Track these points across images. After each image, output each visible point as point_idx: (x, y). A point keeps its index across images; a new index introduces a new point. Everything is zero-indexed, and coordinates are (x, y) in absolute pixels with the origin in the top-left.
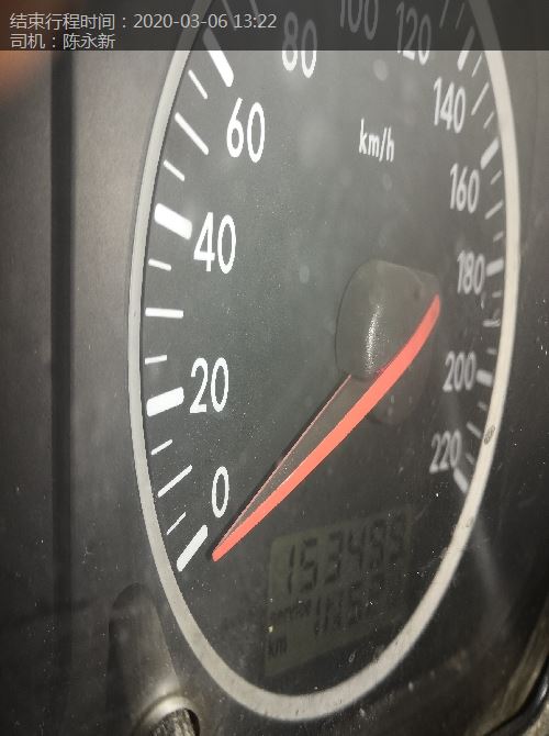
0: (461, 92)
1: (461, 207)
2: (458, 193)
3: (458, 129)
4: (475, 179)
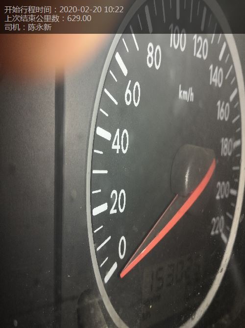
0: (221, 70)
1: (222, 118)
2: (221, 113)
3: (220, 85)
4: (227, 106)
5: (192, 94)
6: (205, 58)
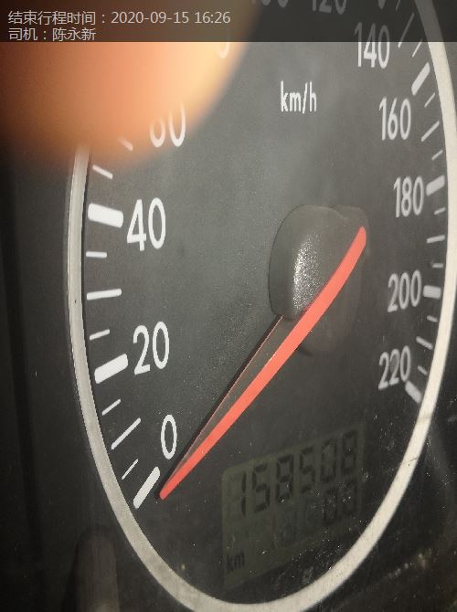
1: (393, 136)
2: (389, 124)
3: (384, 65)
4: (406, 107)
5: (313, 96)
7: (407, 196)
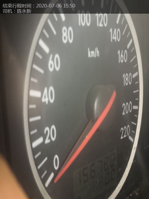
0: (119, 30)
1: (122, 62)
2: (121, 58)
3: (119, 40)
4: (126, 52)
5: (98, 52)
6: (106, 25)
7: (127, 79)
